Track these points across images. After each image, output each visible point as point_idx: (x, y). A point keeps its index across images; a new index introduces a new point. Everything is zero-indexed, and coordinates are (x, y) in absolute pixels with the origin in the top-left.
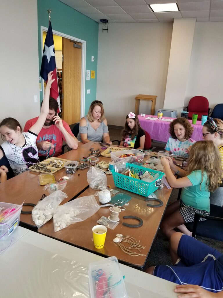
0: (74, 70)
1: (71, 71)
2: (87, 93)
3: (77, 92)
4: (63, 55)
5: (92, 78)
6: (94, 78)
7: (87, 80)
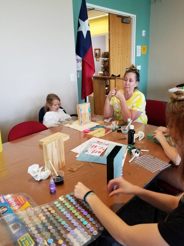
0: (122, 47)
1: (119, 47)
4: (109, 32)
5: (143, 53)
6: (146, 53)
7: (137, 56)
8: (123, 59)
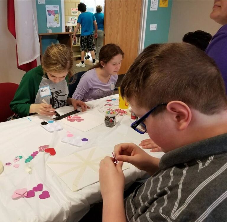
2: (151, 29)
3: (132, 29)
5: (161, 6)
6: (167, 6)
7: (151, 10)
8: (128, 14)
